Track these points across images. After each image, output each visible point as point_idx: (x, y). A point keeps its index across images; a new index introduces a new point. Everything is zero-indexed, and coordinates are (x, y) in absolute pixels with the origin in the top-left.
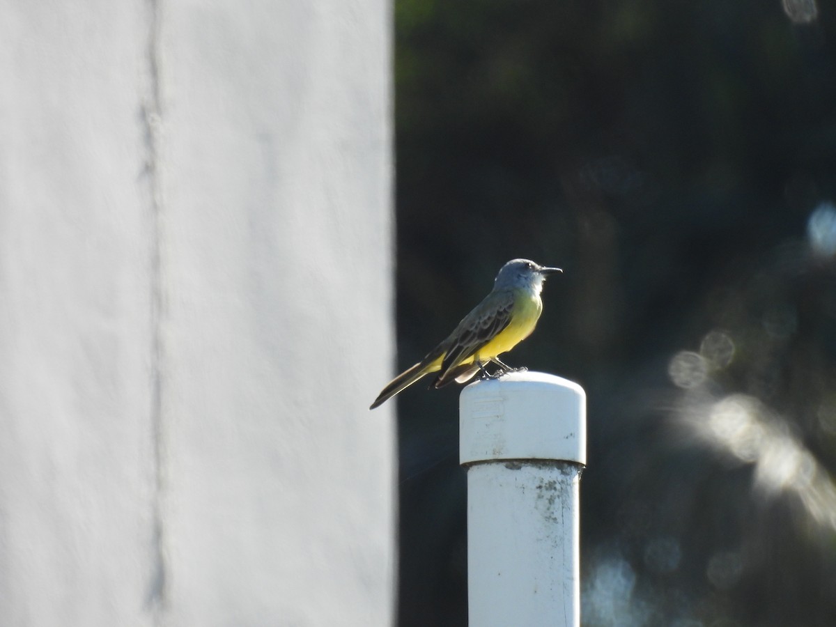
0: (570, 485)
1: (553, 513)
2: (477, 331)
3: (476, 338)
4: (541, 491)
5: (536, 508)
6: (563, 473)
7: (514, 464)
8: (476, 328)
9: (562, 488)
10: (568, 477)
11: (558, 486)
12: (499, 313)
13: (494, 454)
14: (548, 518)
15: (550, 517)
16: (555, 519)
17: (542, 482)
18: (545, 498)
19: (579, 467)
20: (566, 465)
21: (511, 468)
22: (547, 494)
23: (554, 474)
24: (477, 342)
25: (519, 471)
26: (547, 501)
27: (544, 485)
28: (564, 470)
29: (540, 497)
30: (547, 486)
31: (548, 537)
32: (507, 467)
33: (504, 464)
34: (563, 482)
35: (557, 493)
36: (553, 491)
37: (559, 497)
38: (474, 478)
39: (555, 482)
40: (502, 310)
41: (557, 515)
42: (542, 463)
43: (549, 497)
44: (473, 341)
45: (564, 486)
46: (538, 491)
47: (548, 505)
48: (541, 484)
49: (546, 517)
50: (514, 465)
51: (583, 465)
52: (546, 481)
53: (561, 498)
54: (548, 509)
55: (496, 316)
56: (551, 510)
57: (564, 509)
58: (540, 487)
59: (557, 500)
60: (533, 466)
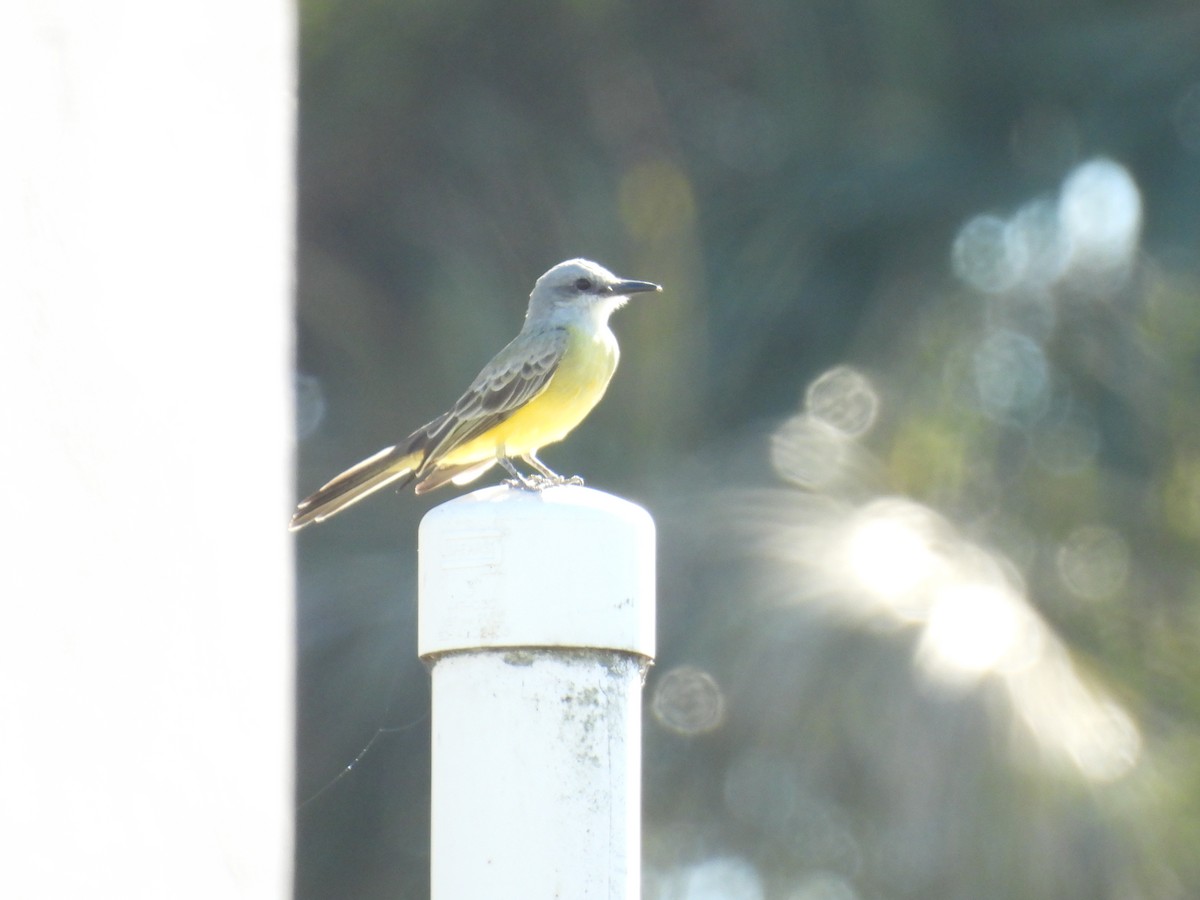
0: (624, 695)
1: (591, 747)
2: (483, 395)
3: (480, 407)
4: (570, 707)
5: (561, 738)
6: (611, 673)
7: (520, 655)
8: (485, 387)
9: (608, 702)
10: (620, 681)
11: (601, 698)
12: (527, 368)
13: (482, 636)
14: (582, 757)
15: (586, 754)
16: (595, 759)
17: (571, 689)
18: (577, 719)
19: (642, 662)
20: (617, 658)
21: (514, 664)
22: (582, 713)
23: (592, 675)
24: (480, 415)
25: (529, 668)
26: (581, 726)
27: (575, 695)
28: (613, 668)
29: (568, 718)
30: (582, 697)
31: (580, 792)
32: (506, 661)
33: (502, 655)
34: (610, 689)
35: (599, 711)
36: (592, 707)
37: (602, 717)
38: (444, 682)
39: (596, 691)
40: (532, 363)
41: (599, 751)
42: (571, 653)
43: (585, 718)
44: (475, 412)
45: (613, 699)
46: (565, 706)
47: (583, 732)
48: (570, 694)
49: (579, 755)
50: (519, 658)
51: (649, 659)
52: (579, 688)
53: (606, 720)
54: (583, 740)
55: (519, 374)
56: (588, 742)
57: (612, 741)
58: (568, 699)
59: (599, 724)
60: (555, 659)
